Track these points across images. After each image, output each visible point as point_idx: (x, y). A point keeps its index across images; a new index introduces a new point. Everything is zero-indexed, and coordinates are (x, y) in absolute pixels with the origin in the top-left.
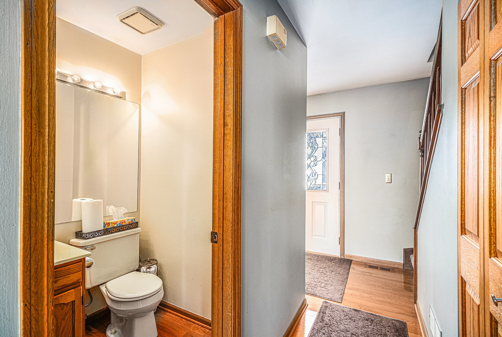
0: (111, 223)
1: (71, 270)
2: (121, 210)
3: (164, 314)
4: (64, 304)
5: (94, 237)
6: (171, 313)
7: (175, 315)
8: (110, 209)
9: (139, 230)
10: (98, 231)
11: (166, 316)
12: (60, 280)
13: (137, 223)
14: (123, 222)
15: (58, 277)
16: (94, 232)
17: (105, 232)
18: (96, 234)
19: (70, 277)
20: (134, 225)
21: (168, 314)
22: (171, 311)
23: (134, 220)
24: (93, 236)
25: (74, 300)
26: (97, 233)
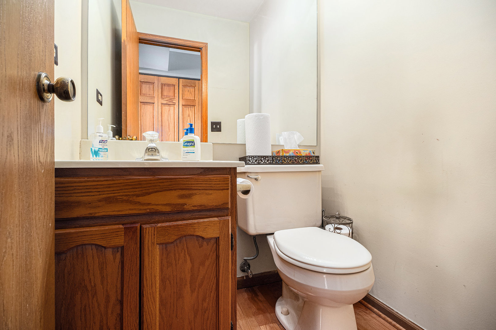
0: (281, 151)
1: (214, 183)
2: (295, 135)
3: (367, 313)
4: (203, 238)
5: (259, 164)
6: (380, 316)
7: (390, 323)
8: (281, 139)
9: (321, 167)
10: (265, 157)
11: (370, 317)
12: (196, 194)
13: (318, 157)
14: (297, 153)
15: (193, 190)
16: (259, 156)
17: (273, 160)
18: (262, 161)
19: (211, 194)
20: (314, 159)
21: (374, 315)
22: (381, 313)
23: (313, 153)
24: (258, 162)
25: (219, 237)
26: (262, 159)
